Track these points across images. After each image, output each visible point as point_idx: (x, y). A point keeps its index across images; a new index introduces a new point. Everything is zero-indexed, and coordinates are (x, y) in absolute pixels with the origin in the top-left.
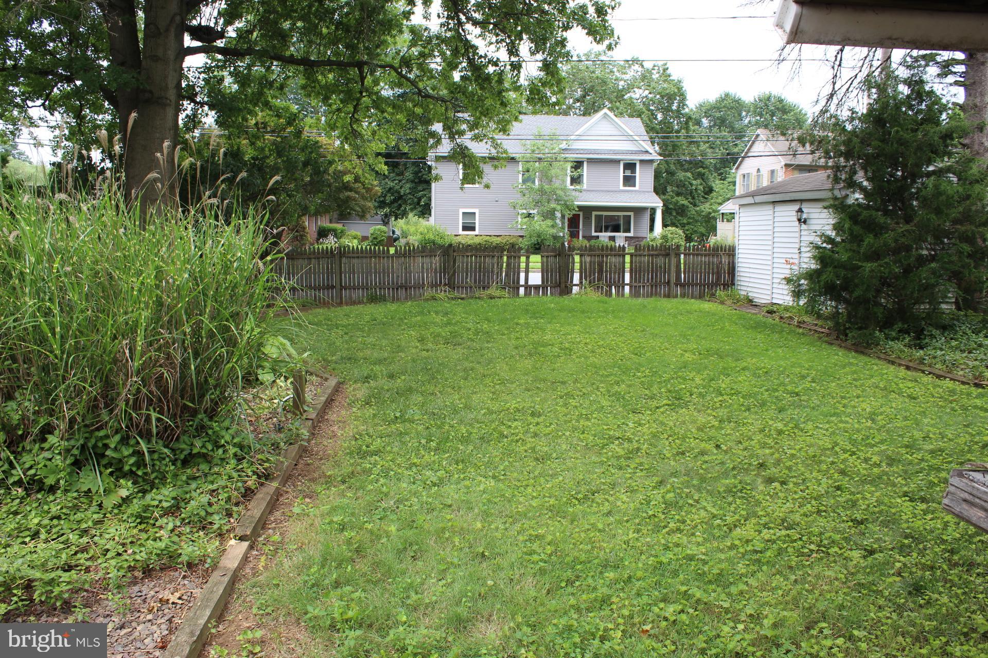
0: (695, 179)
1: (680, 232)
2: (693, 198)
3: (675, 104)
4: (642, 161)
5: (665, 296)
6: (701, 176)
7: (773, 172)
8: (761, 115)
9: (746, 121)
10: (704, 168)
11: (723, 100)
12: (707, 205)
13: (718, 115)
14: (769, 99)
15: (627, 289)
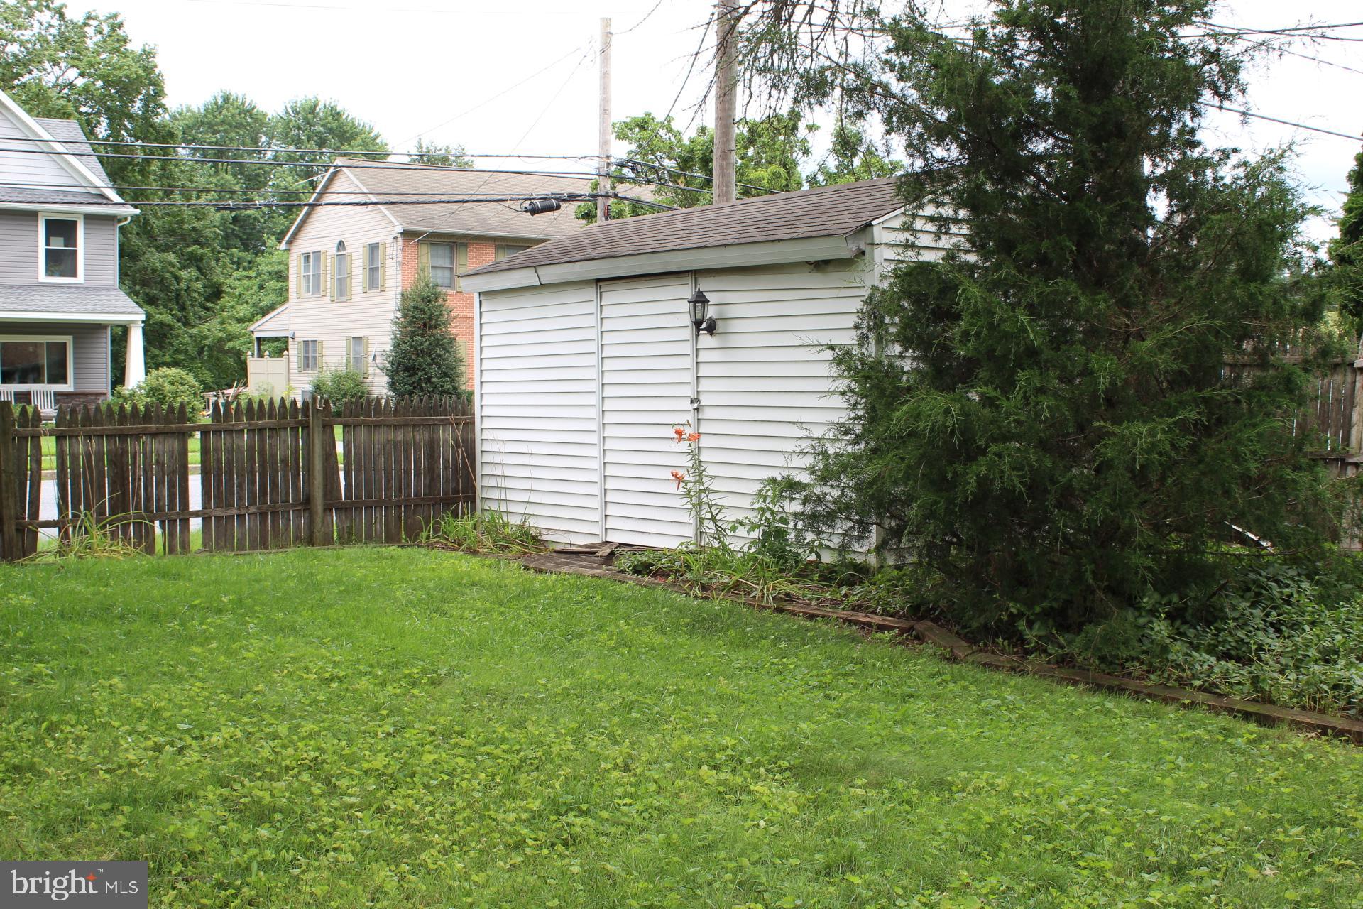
0: (184, 268)
1: (190, 378)
2: (183, 308)
3: (138, 104)
4: (89, 218)
5: (298, 539)
6: (195, 261)
7: (374, 248)
8: (297, 141)
9: (269, 155)
10: (201, 245)
11: (219, 109)
12: (214, 323)
13: (210, 138)
14: (312, 109)
15: (195, 524)
